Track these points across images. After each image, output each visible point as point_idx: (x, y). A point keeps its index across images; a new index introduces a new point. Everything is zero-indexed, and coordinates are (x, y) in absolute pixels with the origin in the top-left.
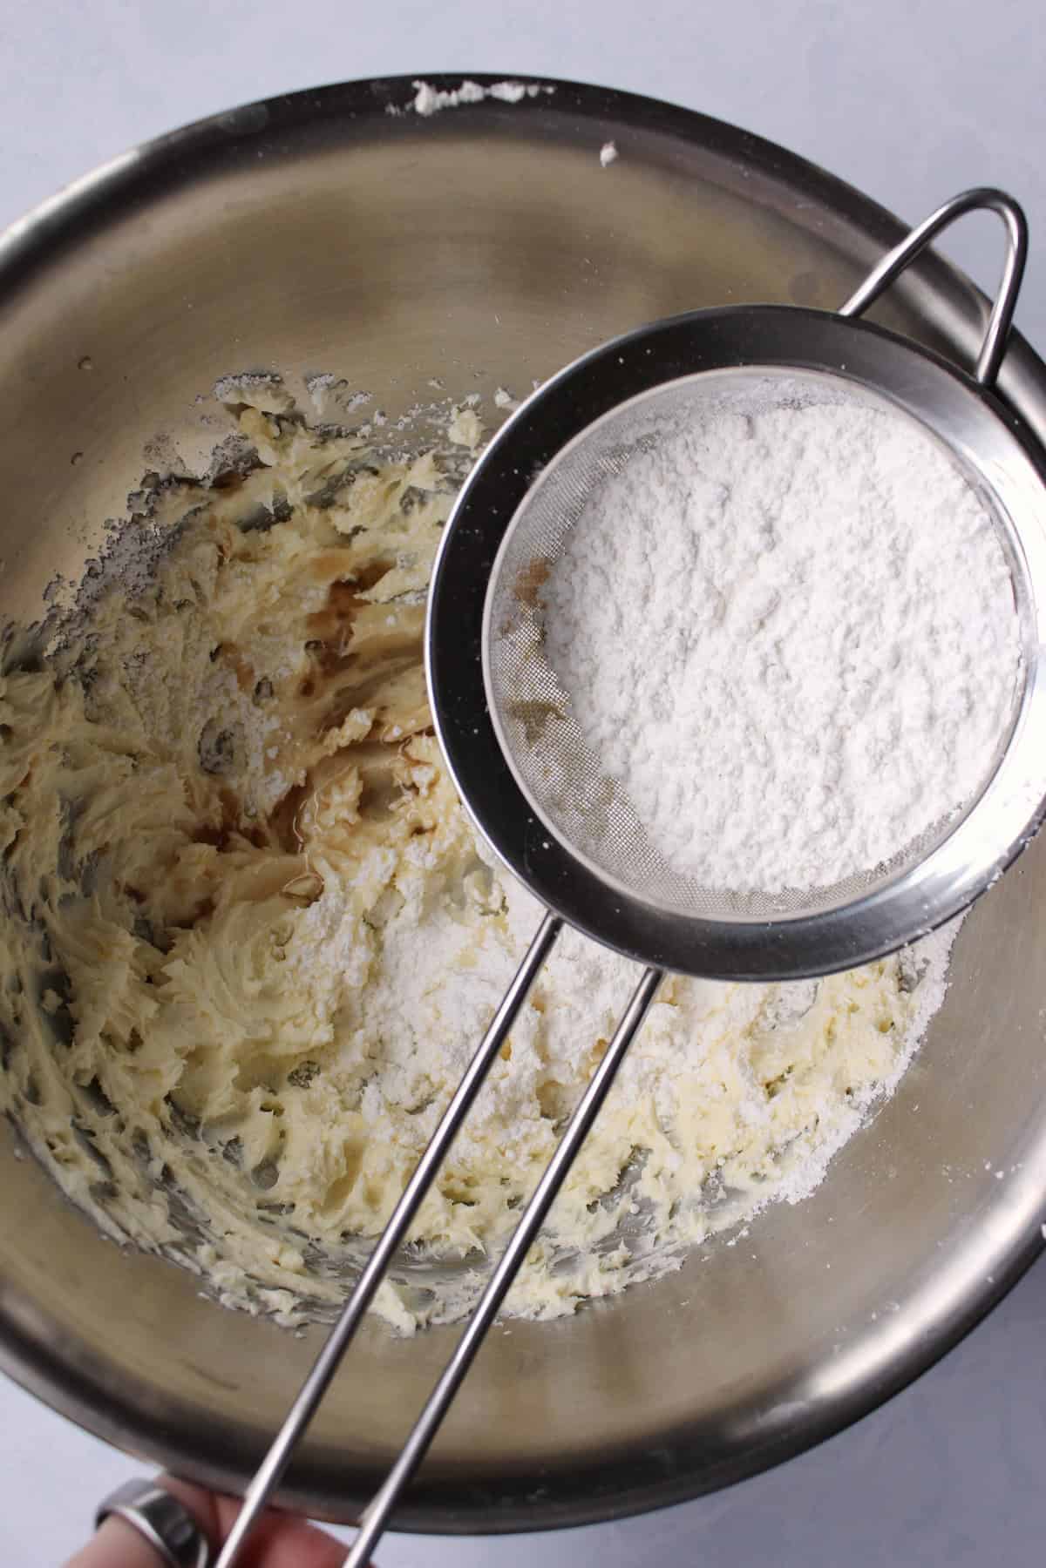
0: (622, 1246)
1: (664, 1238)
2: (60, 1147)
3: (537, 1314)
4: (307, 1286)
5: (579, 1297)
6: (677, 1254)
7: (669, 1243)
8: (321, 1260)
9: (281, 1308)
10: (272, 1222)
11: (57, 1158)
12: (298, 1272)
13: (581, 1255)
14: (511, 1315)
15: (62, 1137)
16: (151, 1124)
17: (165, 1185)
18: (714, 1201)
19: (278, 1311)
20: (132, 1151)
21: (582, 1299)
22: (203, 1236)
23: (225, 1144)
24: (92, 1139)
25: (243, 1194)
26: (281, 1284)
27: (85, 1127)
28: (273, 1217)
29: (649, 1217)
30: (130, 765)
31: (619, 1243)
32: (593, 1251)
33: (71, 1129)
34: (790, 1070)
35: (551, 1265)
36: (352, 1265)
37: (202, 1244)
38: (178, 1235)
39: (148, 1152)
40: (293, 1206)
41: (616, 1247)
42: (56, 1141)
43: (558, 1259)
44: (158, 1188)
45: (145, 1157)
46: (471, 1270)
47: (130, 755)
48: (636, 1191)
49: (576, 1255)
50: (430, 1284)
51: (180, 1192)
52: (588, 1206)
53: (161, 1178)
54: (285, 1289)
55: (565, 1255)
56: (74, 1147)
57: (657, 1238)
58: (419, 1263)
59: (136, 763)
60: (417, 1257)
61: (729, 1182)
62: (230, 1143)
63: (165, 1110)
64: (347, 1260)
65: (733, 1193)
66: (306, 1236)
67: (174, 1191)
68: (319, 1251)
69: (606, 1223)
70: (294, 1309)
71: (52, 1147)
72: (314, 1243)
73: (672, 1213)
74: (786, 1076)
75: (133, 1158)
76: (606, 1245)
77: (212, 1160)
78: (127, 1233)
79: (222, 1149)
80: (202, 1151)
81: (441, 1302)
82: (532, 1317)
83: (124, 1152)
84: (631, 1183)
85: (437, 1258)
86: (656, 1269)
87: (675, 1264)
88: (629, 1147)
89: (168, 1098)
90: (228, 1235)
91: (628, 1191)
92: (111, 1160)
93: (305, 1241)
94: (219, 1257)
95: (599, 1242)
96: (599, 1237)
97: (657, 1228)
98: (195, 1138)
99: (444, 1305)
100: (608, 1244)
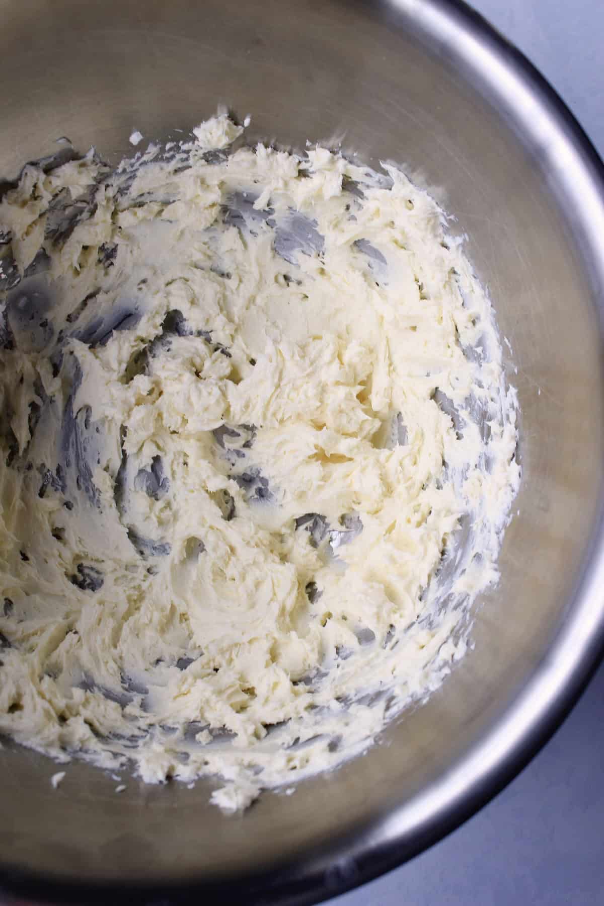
0: (490, 424)
1: (494, 395)
2: (296, 763)
3: (513, 491)
4: (444, 632)
5: (512, 460)
6: (507, 389)
7: (498, 392)
8: (431, 620)
9: (451, 653)
10: (397, 642)
11: (302, 767)
12: (433, 636)
13: (486, 452)
14: (508, 508)
15: (290, 760)
16: (306, 699)
17: (348, 703)
18: (482, 356)
19: (453, 656)
20: (319, 717)
21: (514, 459)
22: (389, 689)
23: (337, 656)
24: (301, 741)
25: (372, 655)
26: (437, 648)
27: (291, 743)
28: (394, 640)
29: (478, 402)
30: (73, 635)
31: (488, 425)
32: (487, 444)
33: (288, 752)
34: (417, 280)
35: (486, 473)
36: (442, 600)
37: (393, 692)
38: (382, 704)
39: (324, 707)
40: (392, 626)
41: (489, 428)
42: (292, 764)
43: (483, 467)
44: (348, 708)
45: (325, 710)
46: (471, 525)
47: (67, 633)
48: (459, 405)
49: (485, 455)
50: (472, 553)
51: (356, 695)
52: (458, 439)
53: (343, 704)
54: (440, 647)
55: (483, 462)
56: (300, 753)
57: (492, 400)
58: (455, 557)
59: (74, 631)
60: (452, 557)
61: (473, 344)
62: (337, 653)
63: (301, 687)
64: (437, 602)
65: (480, 343)
66: (412, 624)
67: (355, 699)
68: (426, 618)
69: (471, 430)
70: (456, 645)
71: (294, 768)
72: (420, 620)
73: (481, 386)
74: (420, 284)
75: (323, 719)
76: (486, 433)
77: (343, 669)
78: (368, 737)
79: (340, 660)
80: (335, 673)
81: (485, 551)
82: (514, 494)
83: (316, 723)
84: (453, 406)
85: (456, 545)
86: (512, 406)
87: (513, 391)
88: (430, 401)
89: (295, 683)
90: (394, 672)
91: (457, 410)
92: (319, 733)
93: (416, 625)
94: (405, 683)
95: (483, 439)
96: (479, 437)
97: (486, 398)
98: (326, 675)
99: (487, 549)
100: (485, 432)
